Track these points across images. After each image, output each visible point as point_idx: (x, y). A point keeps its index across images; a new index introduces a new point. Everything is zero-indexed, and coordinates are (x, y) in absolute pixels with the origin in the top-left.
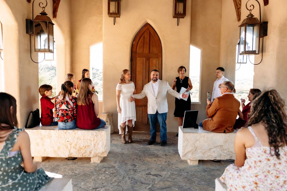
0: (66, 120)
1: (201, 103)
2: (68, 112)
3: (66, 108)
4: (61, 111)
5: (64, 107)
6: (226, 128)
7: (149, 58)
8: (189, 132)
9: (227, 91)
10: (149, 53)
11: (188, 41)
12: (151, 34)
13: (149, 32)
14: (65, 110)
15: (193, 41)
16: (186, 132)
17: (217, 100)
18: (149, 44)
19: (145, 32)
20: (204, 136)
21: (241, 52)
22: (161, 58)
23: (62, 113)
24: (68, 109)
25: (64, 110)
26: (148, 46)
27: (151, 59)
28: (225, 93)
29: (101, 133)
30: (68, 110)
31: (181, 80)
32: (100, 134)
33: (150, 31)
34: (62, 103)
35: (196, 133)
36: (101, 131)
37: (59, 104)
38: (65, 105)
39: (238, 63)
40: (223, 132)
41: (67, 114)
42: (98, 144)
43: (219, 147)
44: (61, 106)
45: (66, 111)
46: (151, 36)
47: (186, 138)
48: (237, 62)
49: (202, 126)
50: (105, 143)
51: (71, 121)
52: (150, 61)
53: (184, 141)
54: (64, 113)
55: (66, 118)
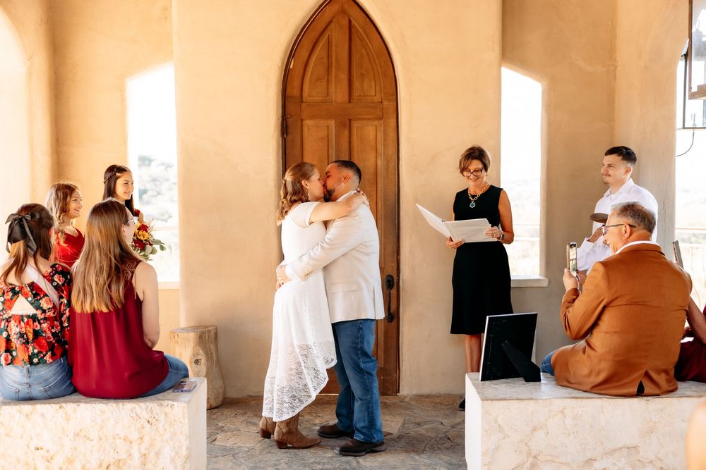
0: (33, 355)
1: (549, 282)
2: (40, 323)
3: (31, 310)
4: (13, 323)
5: (23, 306)
6: (647, 375)
7: (350, 120)
8: (503, 396)
10: (350, 101)
11: (494, 52)
12: (354, 30)
13: (345, 22)
14: (28, 317)
15: (510, 51)
16: (491, 396)
17: (601, 268)
18: (347, 66)
19: (330, 22)
20: (562, 412)
21: (694, 89)
22: (394, 121)
23: (18, 330)
24: (38, 313)
25: (26, 320)
26: (344, 77)
27: (355, 124)
29: (168, 410)
30: (40, 316)
31: (473, 197)
32: (166, 414)
33: (350, 21)
34: (15, 293)
35: (531, 399)
36: (171, 402)
37: (2, 299)
38: (27, 298)
39: (684, 128)
40: (634, 390)
41: (37, 334)
42: (157, 454)
43: (625, 452)
44: (9, 303)
45: (34, 321)
46: (355, 36)
47: (496, 422)
48: (679, 124)
49: (551, 370)
50: (184, 448)
51: (53, 356)
52: (354, 132)
53: (489, 432)
54: (24, 330)
55: (34, 348)
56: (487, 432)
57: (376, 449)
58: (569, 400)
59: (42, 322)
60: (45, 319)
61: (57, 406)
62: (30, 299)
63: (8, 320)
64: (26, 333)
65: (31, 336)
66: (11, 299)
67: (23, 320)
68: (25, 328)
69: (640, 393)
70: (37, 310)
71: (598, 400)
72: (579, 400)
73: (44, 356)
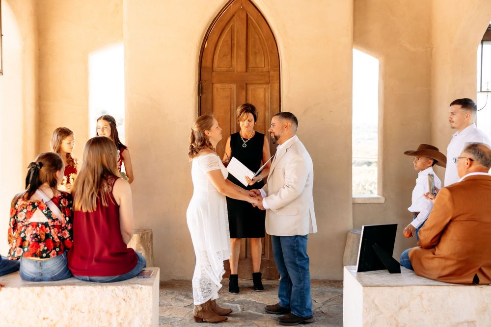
0: (44, 251)
2: (50, 229)
4: (30, 228)
5: (39, 217)
6: (480, 270)
8: (377, 284)
9: (473, 168)
16: (368, 284)
17: (447, 193)
20: (420, 296)
23: (34, 232)
24: (49, 221)
25: (40, 225)
28: (468, 172)
29: (138, 291)
30: (51, 224)
32: (137, 294)
34: (35, 207)
35: (398, 286)
36: (140, 286)
37: (25, 211)
38: (42, 210)
40: (471, 280)
41: (47, 236)
42: (130, 323)
44: (30, 214)
45: (46, 227)
47: (373, 302)
50: (149, 319)
51: (58, 253)
53: (368, 310)
54: (38, 232)
55: (45, 246)
56: (366, 309)
57: (306, 321)
58: (426, 287)
59: (51, 228)
60: (54, 226)
61: (59, 288)
62: (44, 211)
63: (27, 226)
64: (39, 235)
65: (43, 237)
66: (31, 211)
67: (38, 226)
68: (40, 231)
69: (476, 282)
70: (49, 219)
71: (446, 287)
72: (433, 287)
73: (50, 252)
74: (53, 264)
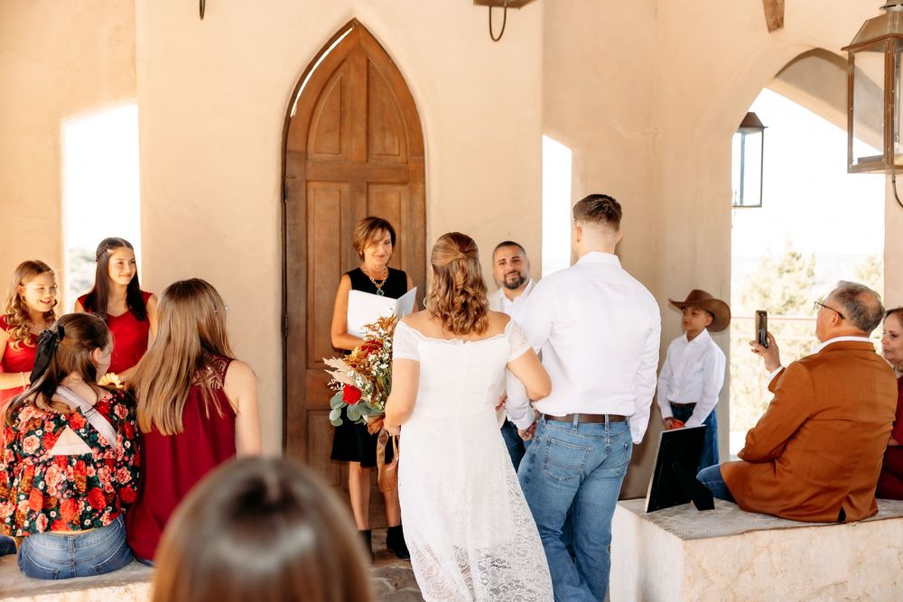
0: (85, 515)
2: (96, 468)
3: (83, 449)
4: (54, 468)
5: (70, 444)
6: (848, 500)
14: (79, 458)
20: (768, 547)
23: (64, 478)
24: (94, 452)
25: (75, 462)
30: (96, 458)
34: (60, 425)
37: (39, 433)
40: (836, 516)
41: (91, 483)
44: (50, 439)
45: (87, 465)
47: (700, 566)
51: (112, 516)
53: (692, 579)
54: (72, 477)
55: (87, 504)
56: (690, 578)
59: (99, 465)
60: (102, 461)
61: (122, 589)
62: (82, 431)
63: (46, 464)
64: (74, 483)
65: (83, 487)
66: (54, 433)
67: (70, 463)
68: (75, 474)
71: (806, 530)
73: (100, 516)
74: (100, 541)
